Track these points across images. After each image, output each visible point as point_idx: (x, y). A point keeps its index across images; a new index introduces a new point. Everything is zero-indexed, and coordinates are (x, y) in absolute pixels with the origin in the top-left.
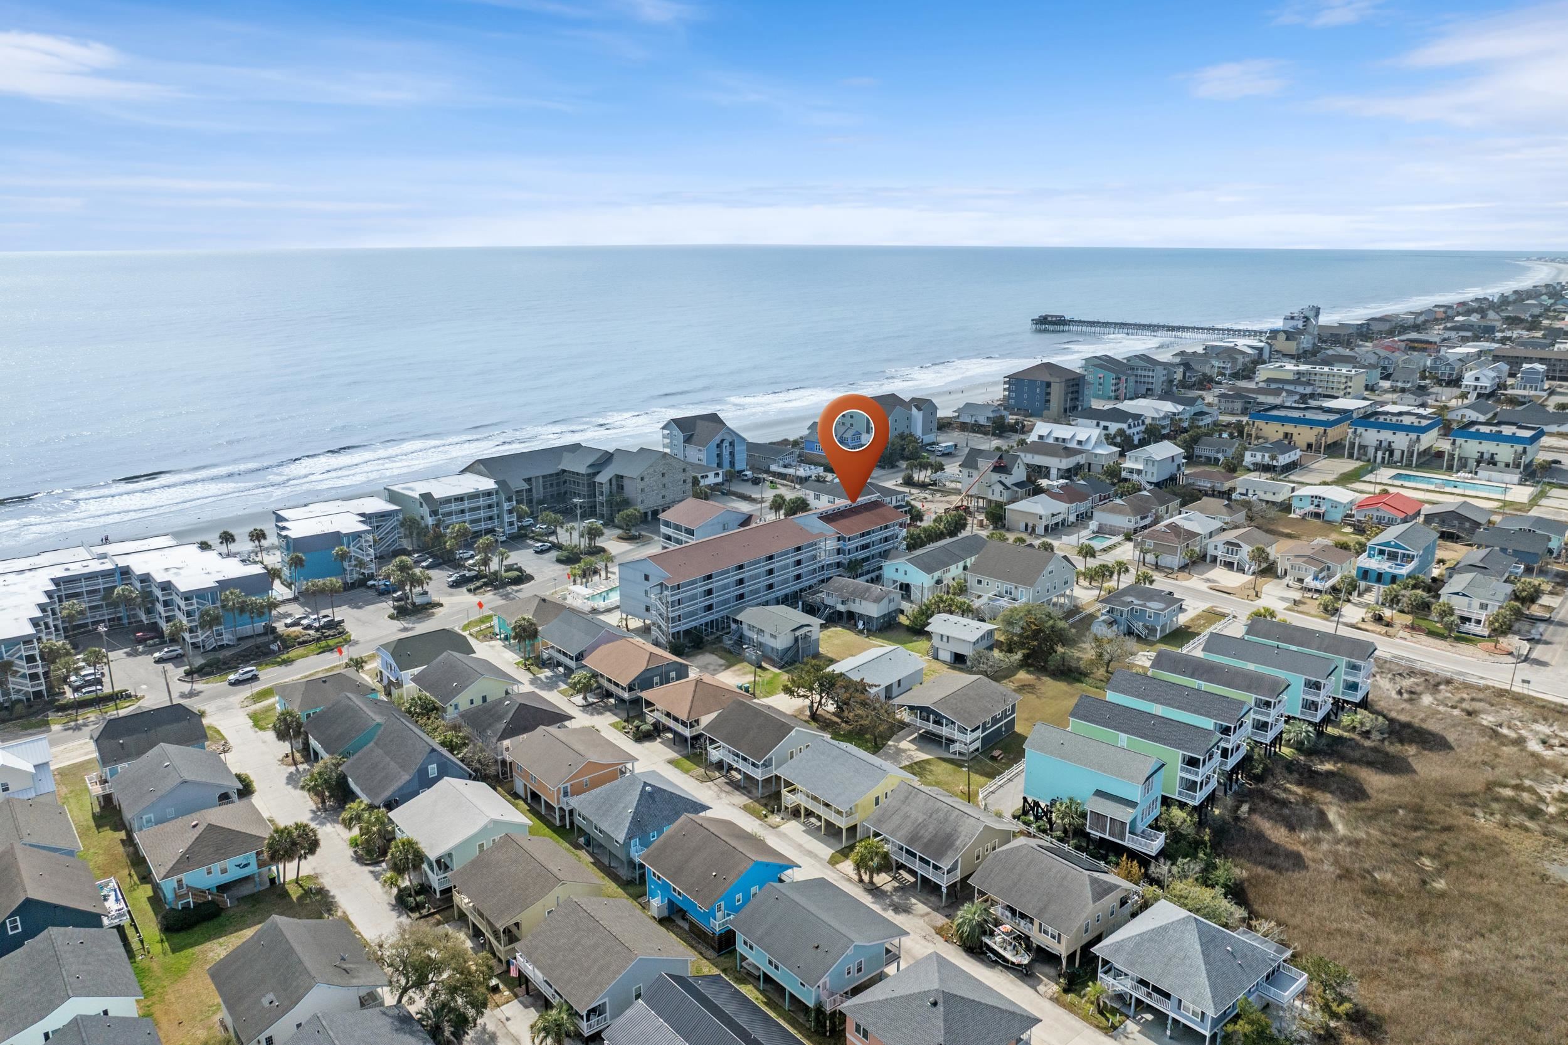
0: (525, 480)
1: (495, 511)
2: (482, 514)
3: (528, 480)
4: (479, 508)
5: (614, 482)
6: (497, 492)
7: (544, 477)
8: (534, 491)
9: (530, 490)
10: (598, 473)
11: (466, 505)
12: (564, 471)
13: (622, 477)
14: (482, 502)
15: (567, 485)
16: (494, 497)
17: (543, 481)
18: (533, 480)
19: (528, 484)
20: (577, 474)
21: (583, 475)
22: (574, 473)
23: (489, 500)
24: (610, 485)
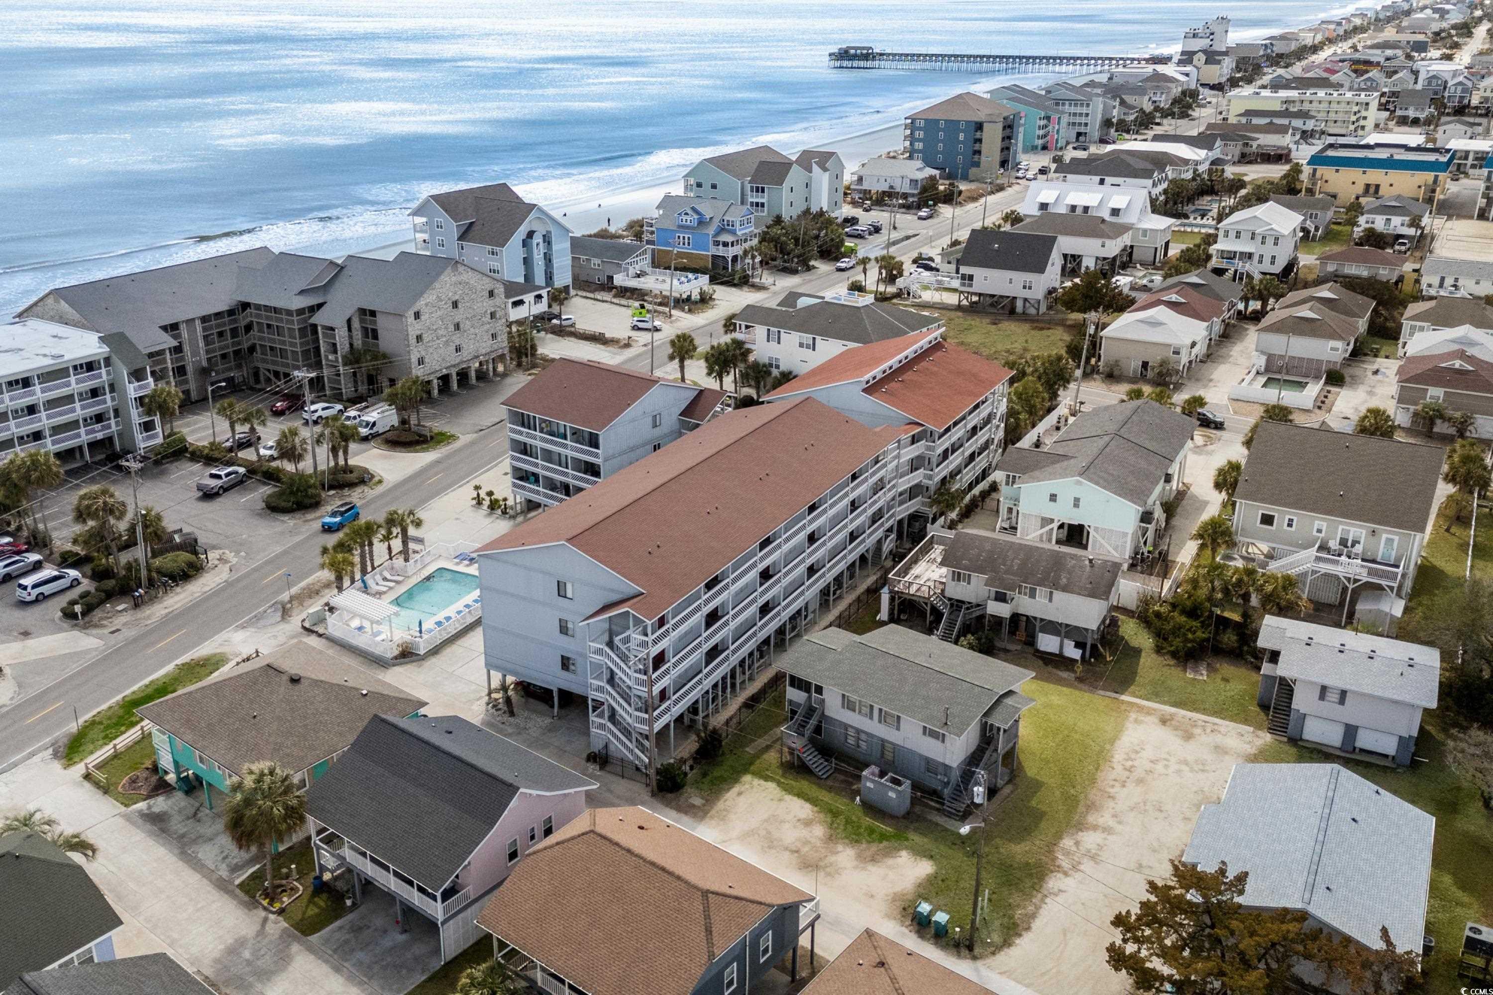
0: (164, 328)
1: (109, 401)
2: (79, 411)
3: (172, 328)
4: (68, 400)
5: (356, 324)
6: (108, 361)
7: (204, 319)
8: (186, 348)
9: (178, 349)
10: (320, 306)
11: (38, 394)
12: (245, 306)
13: (373, 313)
14: (75, 384)
15: (255, 332)
16: (103, 371)
17: (204, 329)
18: (183, 328)
19: (175, 337)
20: (276, 310)
21: (289, 313)
22: (267, 308)
23: (90, 378)
24: (350, 329)
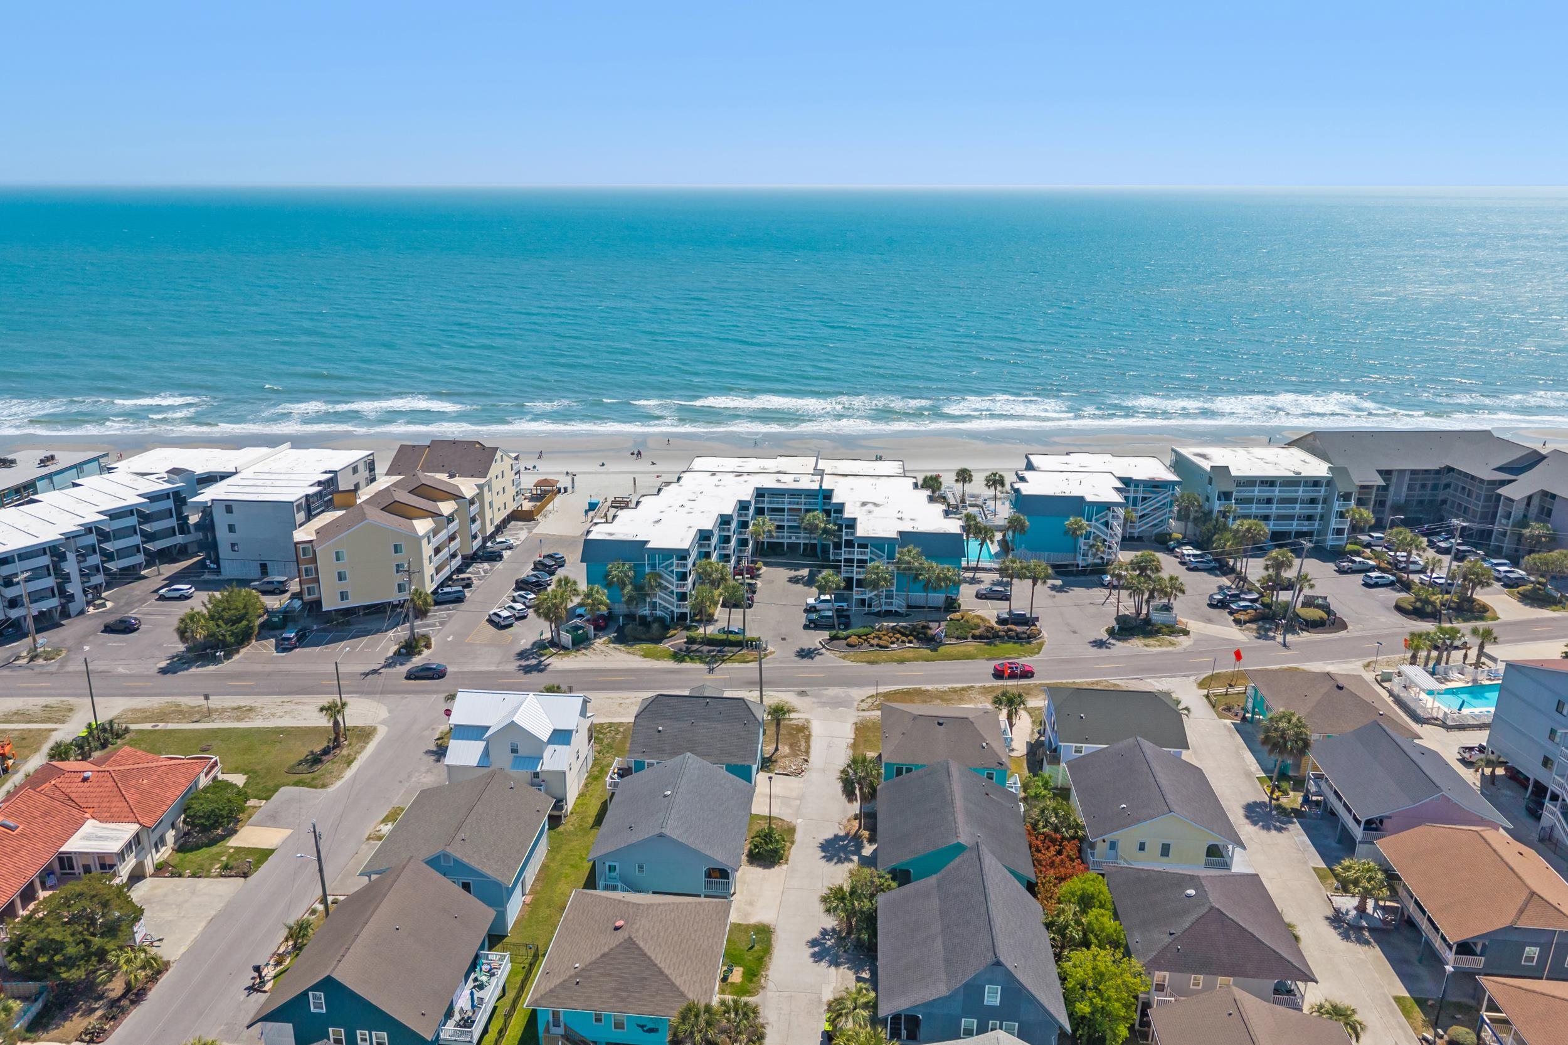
0: (1380, 472)
1: (1319, 508)
2: (1298, 509)
3: (1386, 474)
4: (1293, 501)
5: (1535, 502)
6: (1329, 482)
7: (1413, 472)
8: (1392, 489)
9: (1385, 488)
10: (1510, 481)
11: (1276, 493)
12: (1450, 470)
13: (1554, 496)
14: (1300, 492)
15: (1451, 491)
16: (1323, 489)
17: (1410, 480)
18: (1395, 475)
19: (1384, 480)
20: (1473, 478)
21: (1482, 481)
22: (1466, 475)
23: (1313, 491)
24: (1528, 504)
